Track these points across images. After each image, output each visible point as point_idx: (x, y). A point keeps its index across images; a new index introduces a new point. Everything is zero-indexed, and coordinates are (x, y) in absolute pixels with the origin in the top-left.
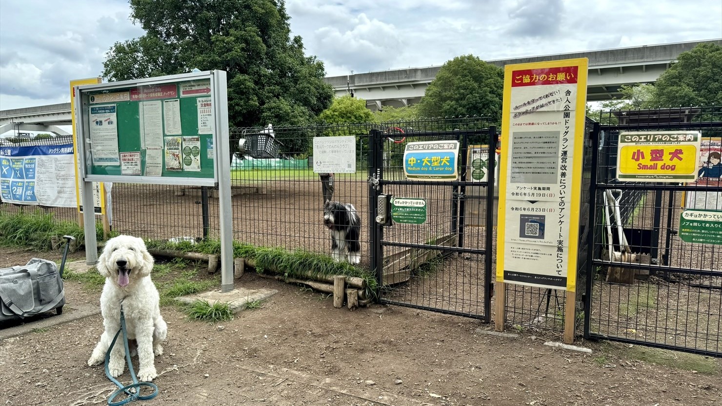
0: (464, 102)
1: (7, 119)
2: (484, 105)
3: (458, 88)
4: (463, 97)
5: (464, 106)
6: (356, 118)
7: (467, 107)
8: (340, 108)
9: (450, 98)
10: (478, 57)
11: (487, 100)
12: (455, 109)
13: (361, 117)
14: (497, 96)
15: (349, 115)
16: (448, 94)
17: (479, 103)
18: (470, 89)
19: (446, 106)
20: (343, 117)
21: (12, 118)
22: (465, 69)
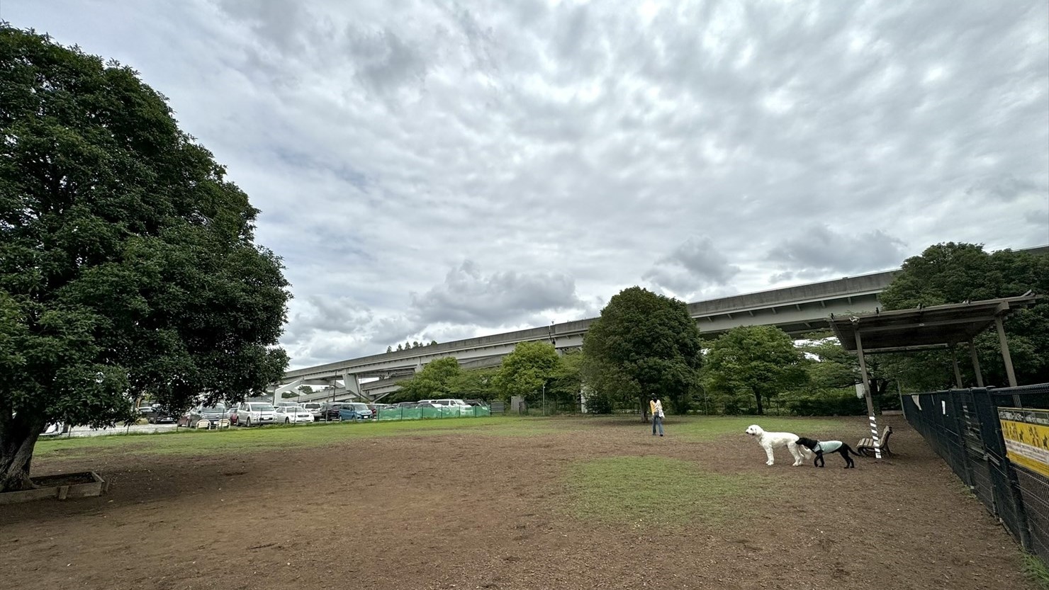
0: (629, 336)
1: (300, 376)
2: (653, 340)
3: (622, 321)
4: (628, 330)
5: (630, 341)
6: (544, 362)
7: (633, 341)
8: (529, 354)
9: (614, 333)
10: (645, 289)
11: (657, 332)
12: (620, 344)
13: (550, 361)
14: (669, 329)
15: (537, 359)
16: (612, 328)
17: (647, 337)
18: (636, 321)
19: (609, 342)
20: (531, 362)
21: (303, 376)
22: (630, 301)
